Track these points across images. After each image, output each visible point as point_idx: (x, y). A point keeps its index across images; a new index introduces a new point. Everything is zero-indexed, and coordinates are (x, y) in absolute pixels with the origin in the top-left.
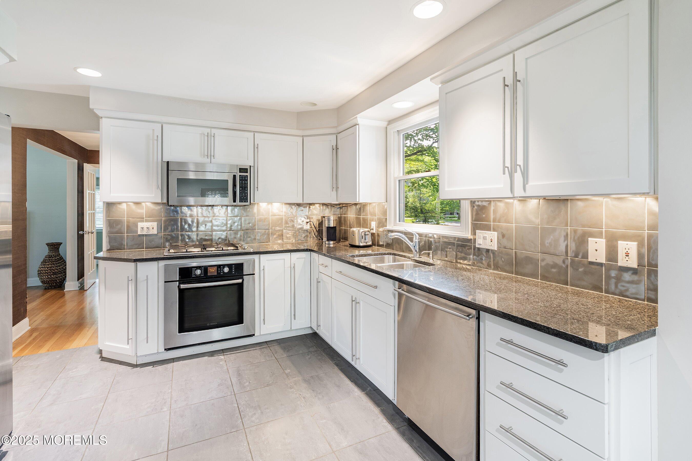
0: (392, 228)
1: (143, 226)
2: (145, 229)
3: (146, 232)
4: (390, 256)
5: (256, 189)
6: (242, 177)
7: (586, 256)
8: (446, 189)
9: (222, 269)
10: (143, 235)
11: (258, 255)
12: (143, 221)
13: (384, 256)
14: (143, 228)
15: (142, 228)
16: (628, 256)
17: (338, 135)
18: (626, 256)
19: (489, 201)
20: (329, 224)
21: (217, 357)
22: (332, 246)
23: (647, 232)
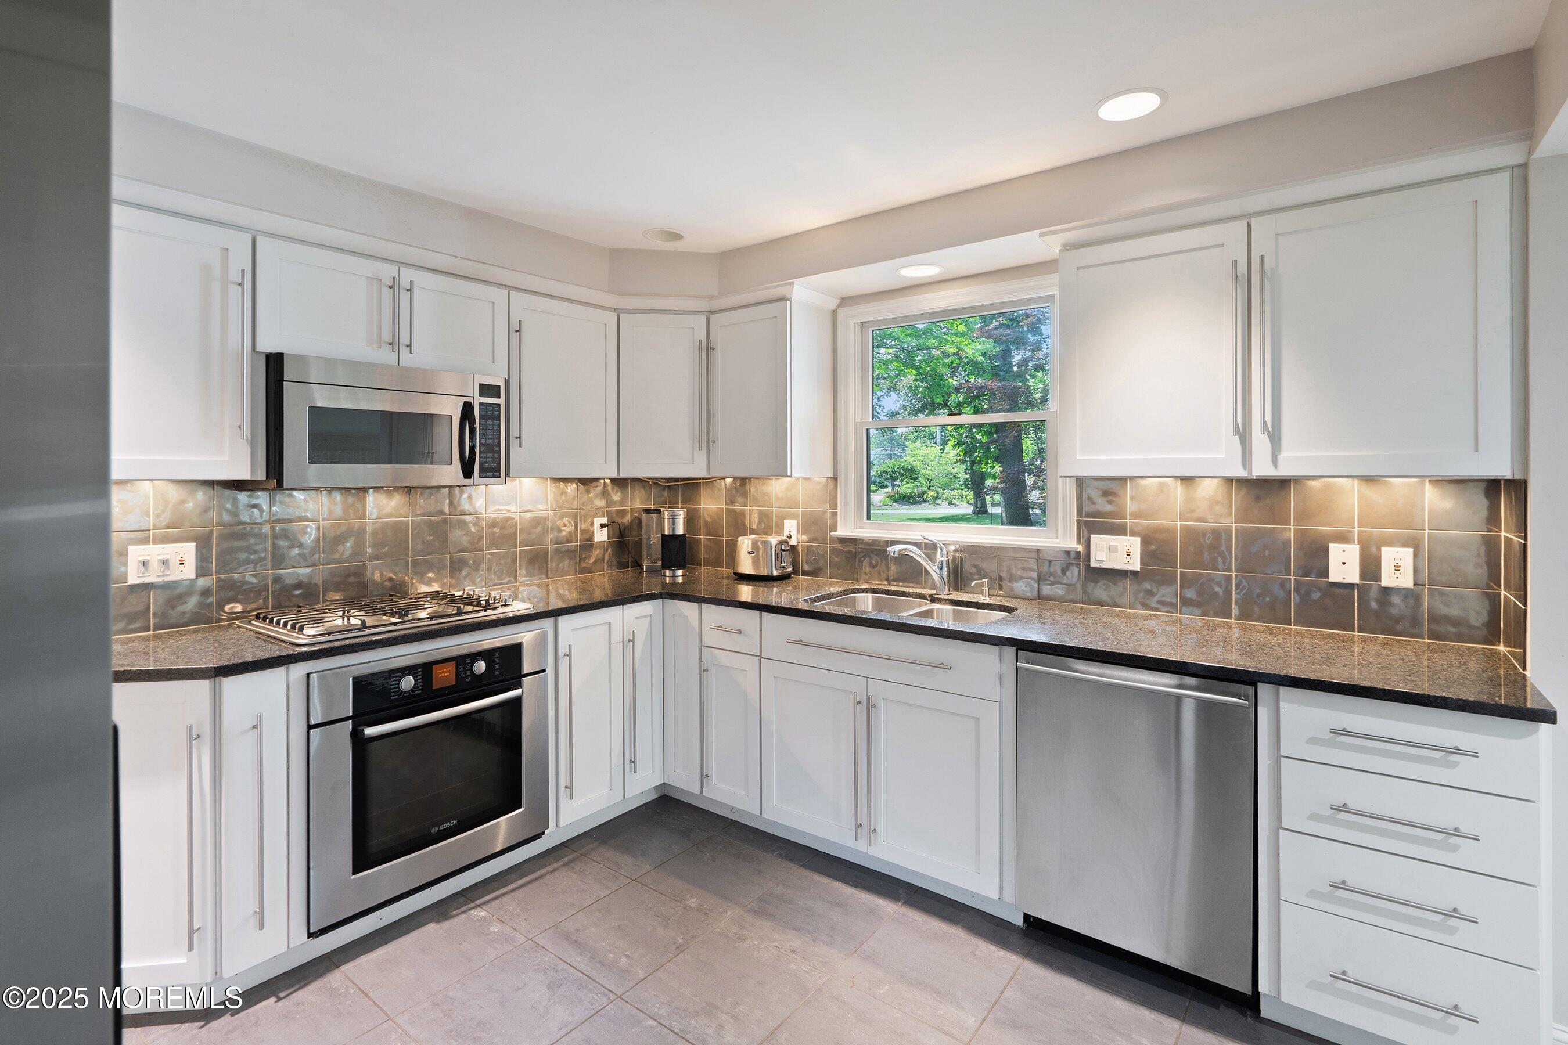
0: (852, 534)
1: (148, 558)
2: (155, 565)
3: (159, 576)
4: (868, 594)
5: (514, 443)
6: (486, 410)
7: (1325, 572)
8: (1079, 457)
9: (468, 666)
10: (149, 587)
11: (552, 619)
12: (145, 541)
13: (855, 597)
14: (148, 564)
15: (144, 563)
16: (1399, 570)
17: (712, 317)
18: (1396, 570)
19: (1123, 480)
20: (674, 529)
21: (464, 916)
22: (680, 580)
23: (1428, 533)
